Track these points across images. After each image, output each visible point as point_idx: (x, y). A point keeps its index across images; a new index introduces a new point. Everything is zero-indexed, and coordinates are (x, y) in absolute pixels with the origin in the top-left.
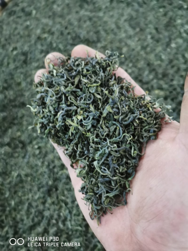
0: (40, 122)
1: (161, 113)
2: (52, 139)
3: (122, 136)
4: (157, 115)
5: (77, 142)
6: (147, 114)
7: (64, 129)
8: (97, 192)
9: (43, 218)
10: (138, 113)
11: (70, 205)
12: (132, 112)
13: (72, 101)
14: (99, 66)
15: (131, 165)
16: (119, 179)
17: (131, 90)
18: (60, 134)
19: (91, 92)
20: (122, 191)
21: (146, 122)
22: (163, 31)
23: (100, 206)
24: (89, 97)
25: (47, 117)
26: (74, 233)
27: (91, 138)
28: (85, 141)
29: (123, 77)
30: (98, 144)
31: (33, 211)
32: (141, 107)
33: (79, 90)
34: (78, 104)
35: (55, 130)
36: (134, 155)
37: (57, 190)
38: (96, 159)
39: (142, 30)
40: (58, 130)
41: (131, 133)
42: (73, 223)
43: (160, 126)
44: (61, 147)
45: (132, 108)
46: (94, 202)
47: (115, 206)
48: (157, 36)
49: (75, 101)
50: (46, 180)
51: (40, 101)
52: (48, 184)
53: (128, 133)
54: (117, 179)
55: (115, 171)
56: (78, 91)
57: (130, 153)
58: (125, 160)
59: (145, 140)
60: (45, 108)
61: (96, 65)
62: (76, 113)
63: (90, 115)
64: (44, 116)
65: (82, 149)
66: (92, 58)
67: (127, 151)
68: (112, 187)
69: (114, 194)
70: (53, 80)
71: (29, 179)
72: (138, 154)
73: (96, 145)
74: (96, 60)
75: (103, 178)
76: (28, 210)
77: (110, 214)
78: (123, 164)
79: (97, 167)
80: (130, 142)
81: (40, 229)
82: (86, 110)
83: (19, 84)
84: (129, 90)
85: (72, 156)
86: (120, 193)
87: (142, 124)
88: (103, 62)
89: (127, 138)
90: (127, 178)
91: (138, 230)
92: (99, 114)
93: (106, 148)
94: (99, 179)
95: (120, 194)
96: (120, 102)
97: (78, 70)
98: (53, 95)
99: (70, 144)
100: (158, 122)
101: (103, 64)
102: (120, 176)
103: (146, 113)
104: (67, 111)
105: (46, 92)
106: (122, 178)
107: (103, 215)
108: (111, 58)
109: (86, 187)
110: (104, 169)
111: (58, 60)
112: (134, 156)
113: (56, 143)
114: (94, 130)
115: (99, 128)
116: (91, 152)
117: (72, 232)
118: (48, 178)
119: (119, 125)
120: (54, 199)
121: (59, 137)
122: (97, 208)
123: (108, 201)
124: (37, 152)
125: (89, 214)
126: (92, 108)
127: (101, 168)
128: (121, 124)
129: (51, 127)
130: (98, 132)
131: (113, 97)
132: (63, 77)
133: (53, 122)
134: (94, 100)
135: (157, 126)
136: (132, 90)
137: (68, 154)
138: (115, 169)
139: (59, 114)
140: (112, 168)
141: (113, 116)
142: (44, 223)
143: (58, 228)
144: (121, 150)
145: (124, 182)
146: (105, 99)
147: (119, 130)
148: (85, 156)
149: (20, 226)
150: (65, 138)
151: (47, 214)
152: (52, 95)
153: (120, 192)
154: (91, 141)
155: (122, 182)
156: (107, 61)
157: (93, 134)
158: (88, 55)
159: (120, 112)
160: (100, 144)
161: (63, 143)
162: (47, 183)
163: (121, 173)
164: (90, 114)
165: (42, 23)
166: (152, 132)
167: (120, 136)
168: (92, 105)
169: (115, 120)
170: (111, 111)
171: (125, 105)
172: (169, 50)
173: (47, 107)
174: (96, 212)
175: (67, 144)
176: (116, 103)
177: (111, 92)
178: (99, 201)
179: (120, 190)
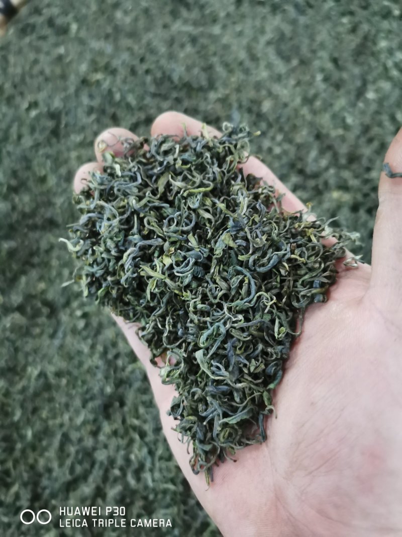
0: (87, 273)
1: (338, 246)
2: (111, 306)
3: (254, 296)
4: (329, 252)
5: (162, 312)
6: (308, 249)
7: (137, 285)
8: (204, 414)
9: (93, 464)
10: (288, 249)
11: (150, 437)
12: (275, 245)
13: (152, 228)
14: (209, 153)
15: (275, 356)
16: (248, 386)
17: (275, 201)
18: (129, 298)
19: (192, 206)
20: (255, 413)
21: (304, 267)
22: (350, 65)
23: (210, 443)
24: (187, 218)
25: (101, 263)
26: (160, 496)
27: (191, 303)
28: (179, 310)
29: (257, 175)
30: (206, 316)
31: (72, 449)
32: (294, 236)
33: (167, 205)
34: (165, 233)
35: (118, 289)
36: (280, 335)
37: (122, 404)
38: (202, 345)
39: (304, 62)
40: (124, 288)
41: (275, 291)
42: (157, 475)
43: (335, 274)
44: (131, 324)
45: (276, 238)
46: (197, 436)
47: (242, 444)
48: (336, 75)
49: (157, 226)
50: (99, 383)
51: (87, 229)
52: (105, 393)
53: (267, 291)
54: (244, 386)
55: (241, 371)
56: (163, 207)
57: (272, 333)
58: (260, 346)
59: (303, 303)
60: (97, 243)
61: (202, 151)
62: (162, 252)
63: (190, 256)
64: (95, 261)
65: (174, 326)
66: (194, 138)
67: (265, 329)
68: (234, 404)
69: (239, 419)
70: (115, 185)
71: (64, 381)
72: (287, 335)
73: (200, 316)
74: (203, 142)
75: (217, 385)
76: (62, 448)
77: (232, 461)
78: (258, 356)
79: (202, 362)
80: (271, 309)
81: (87, 489)
82: (182, 246)
83: (43, 180)
84: (271, 202)
85: (153, 342)
86: (252, 418)
87: (296, 270)
88: (218, 145)
89: (264, 300)
90: (265, 384)
91: (291, 493)
92: (208, 253)
93: (221, 324)
94: (207, 389)
95: (251, 420)
96: (251, 226)
97: (165, 163)
98: (115, 217)
99: (149, 316)
100: (330, 267)
101: (218, 150)
102: (251, 382)
103: (305, 246)
104: (142, 248)
105: (99, 210)
106: (257, 385)
107: (216, 464)
108: (234, 137)
109: (182, 405)
110: (218, 368)
111: (123, 144)
112: (281, 337)
113: (120, 315)
114: (198, 287)
115: (208, 282)
116: (190, 331)
117: (156, 495)
118: (103, 379)
119: (248, 274)
120: (117, 425)
121: (127, 304)
122: (204, 449)
123: (227, 433)
124: (81, 324)
125: (190, 461)
126: (193, 241)
127: (212, 365)
128: (252, 271)
129: (110, 282)
130: (204, 289)
131: (236, 215)
132: (133, 179)
133: (114, 274)
134: (197, 224)
135: (327, 274)
136: (277, 201)
137: (146, 338)
138: (241, 365)
139: (125, 255)
140: (235, 364)
141: (237, 256)
142: (96, 475)
143: (126, 486)
144: (252, 326)
145: (259, 393)
146: (220, 221)
147: (249, 283)
148: (180, 341)
149: (45, 482)
150: (140, 305)
151: (101, 456)
152: (110, 216)
153: (251, 415)
154: (191, 309)
155: (256, 394)
156: (227, 144)
157: (195, 294)
158: (187, 132)
159: (251, 246)
160: (208, 316)
161: (134, 316)
162: (102, 390)
163: (252, 373)
164: (190, 253)
165: (92, 50)
166: (318, 286)
167: (251, 297)
168: (194, 235)
169: (241, 263)
170: (232, 244)
171: (260, 232)
172: (361, 105)
173: (102, 242)
174: (203, 456)
175: (143, 316)
176: (242, 229)
177: (233, 206)
178: (209, 435)
179: (251, 410)
